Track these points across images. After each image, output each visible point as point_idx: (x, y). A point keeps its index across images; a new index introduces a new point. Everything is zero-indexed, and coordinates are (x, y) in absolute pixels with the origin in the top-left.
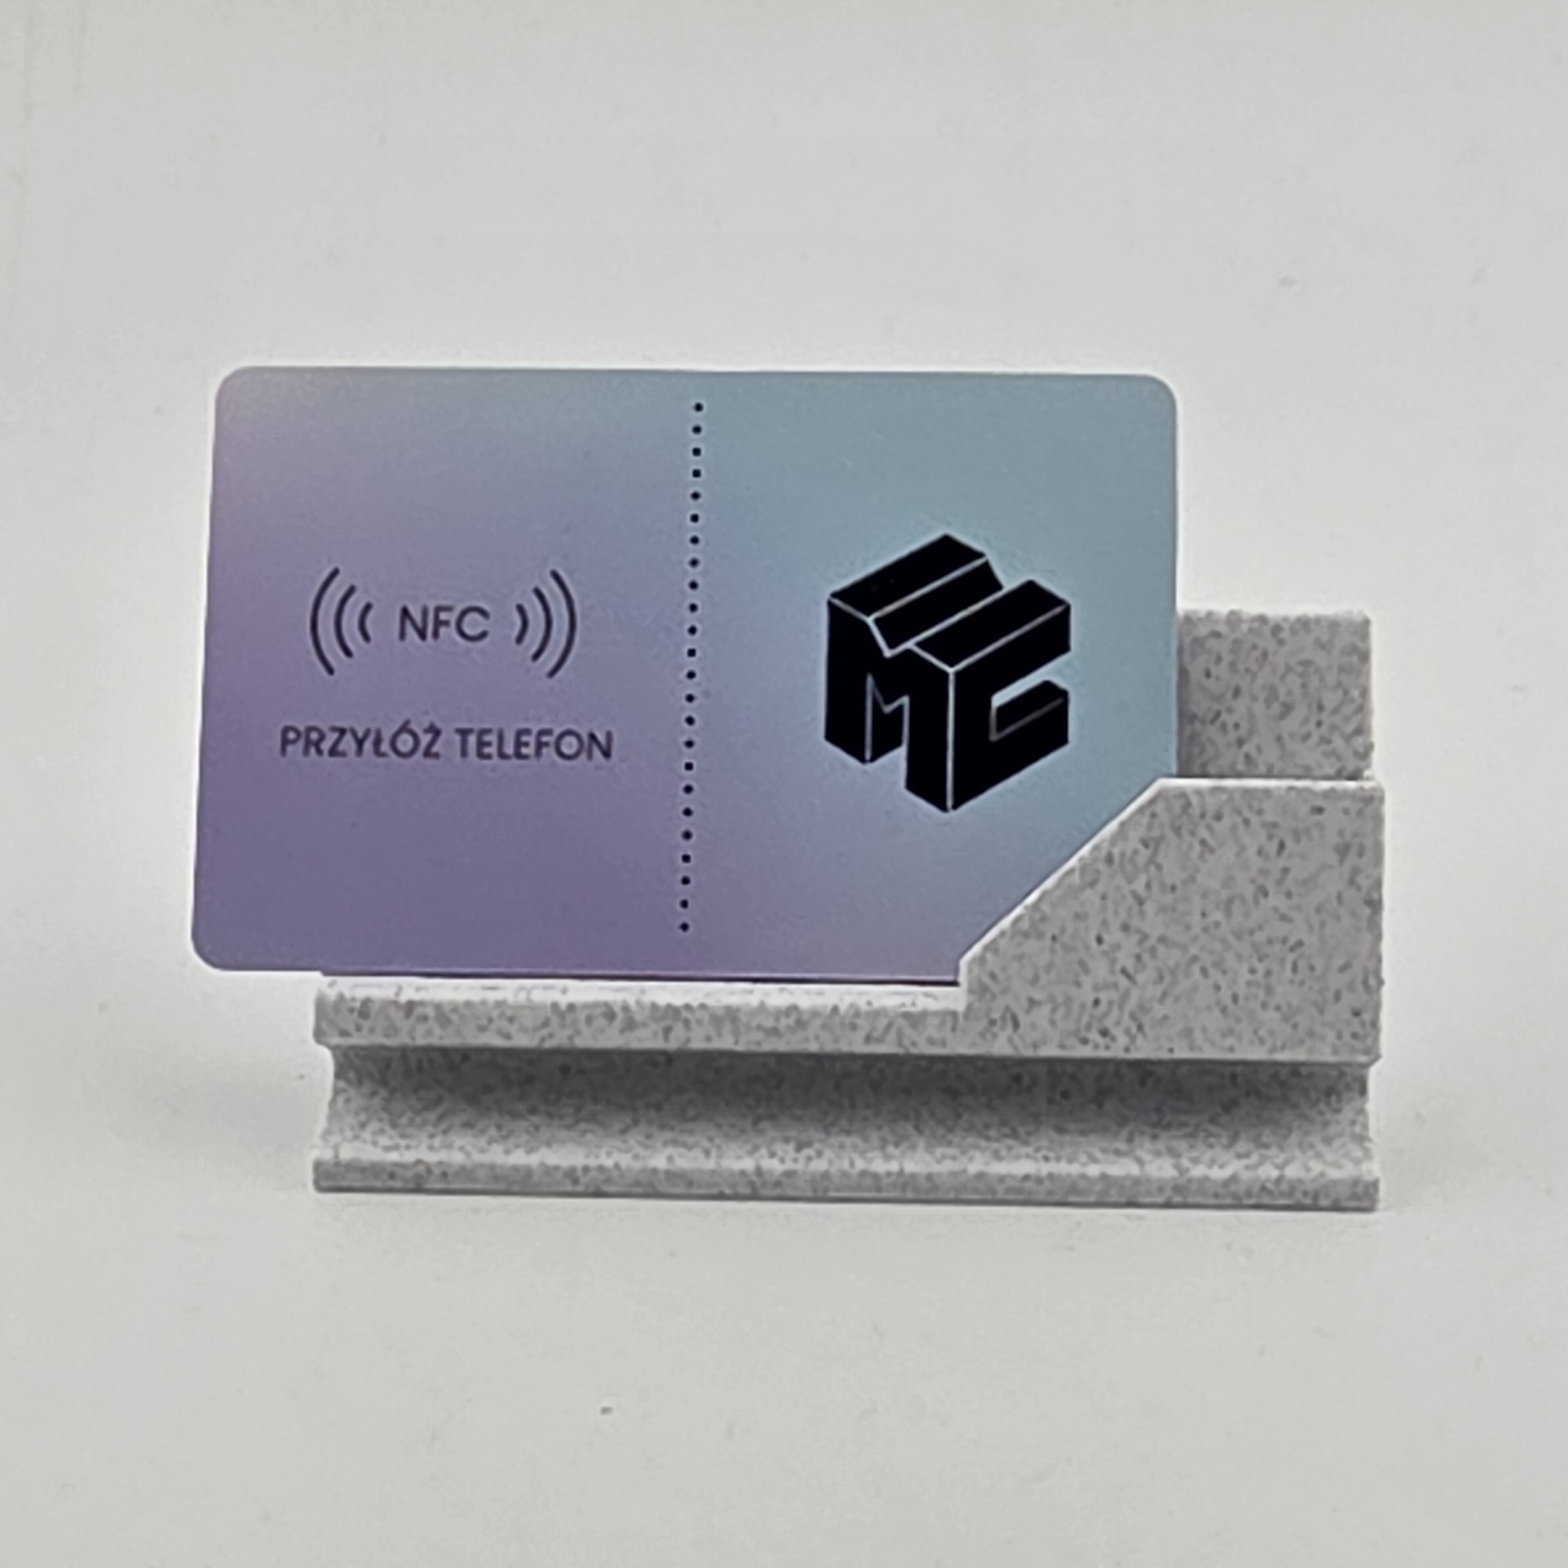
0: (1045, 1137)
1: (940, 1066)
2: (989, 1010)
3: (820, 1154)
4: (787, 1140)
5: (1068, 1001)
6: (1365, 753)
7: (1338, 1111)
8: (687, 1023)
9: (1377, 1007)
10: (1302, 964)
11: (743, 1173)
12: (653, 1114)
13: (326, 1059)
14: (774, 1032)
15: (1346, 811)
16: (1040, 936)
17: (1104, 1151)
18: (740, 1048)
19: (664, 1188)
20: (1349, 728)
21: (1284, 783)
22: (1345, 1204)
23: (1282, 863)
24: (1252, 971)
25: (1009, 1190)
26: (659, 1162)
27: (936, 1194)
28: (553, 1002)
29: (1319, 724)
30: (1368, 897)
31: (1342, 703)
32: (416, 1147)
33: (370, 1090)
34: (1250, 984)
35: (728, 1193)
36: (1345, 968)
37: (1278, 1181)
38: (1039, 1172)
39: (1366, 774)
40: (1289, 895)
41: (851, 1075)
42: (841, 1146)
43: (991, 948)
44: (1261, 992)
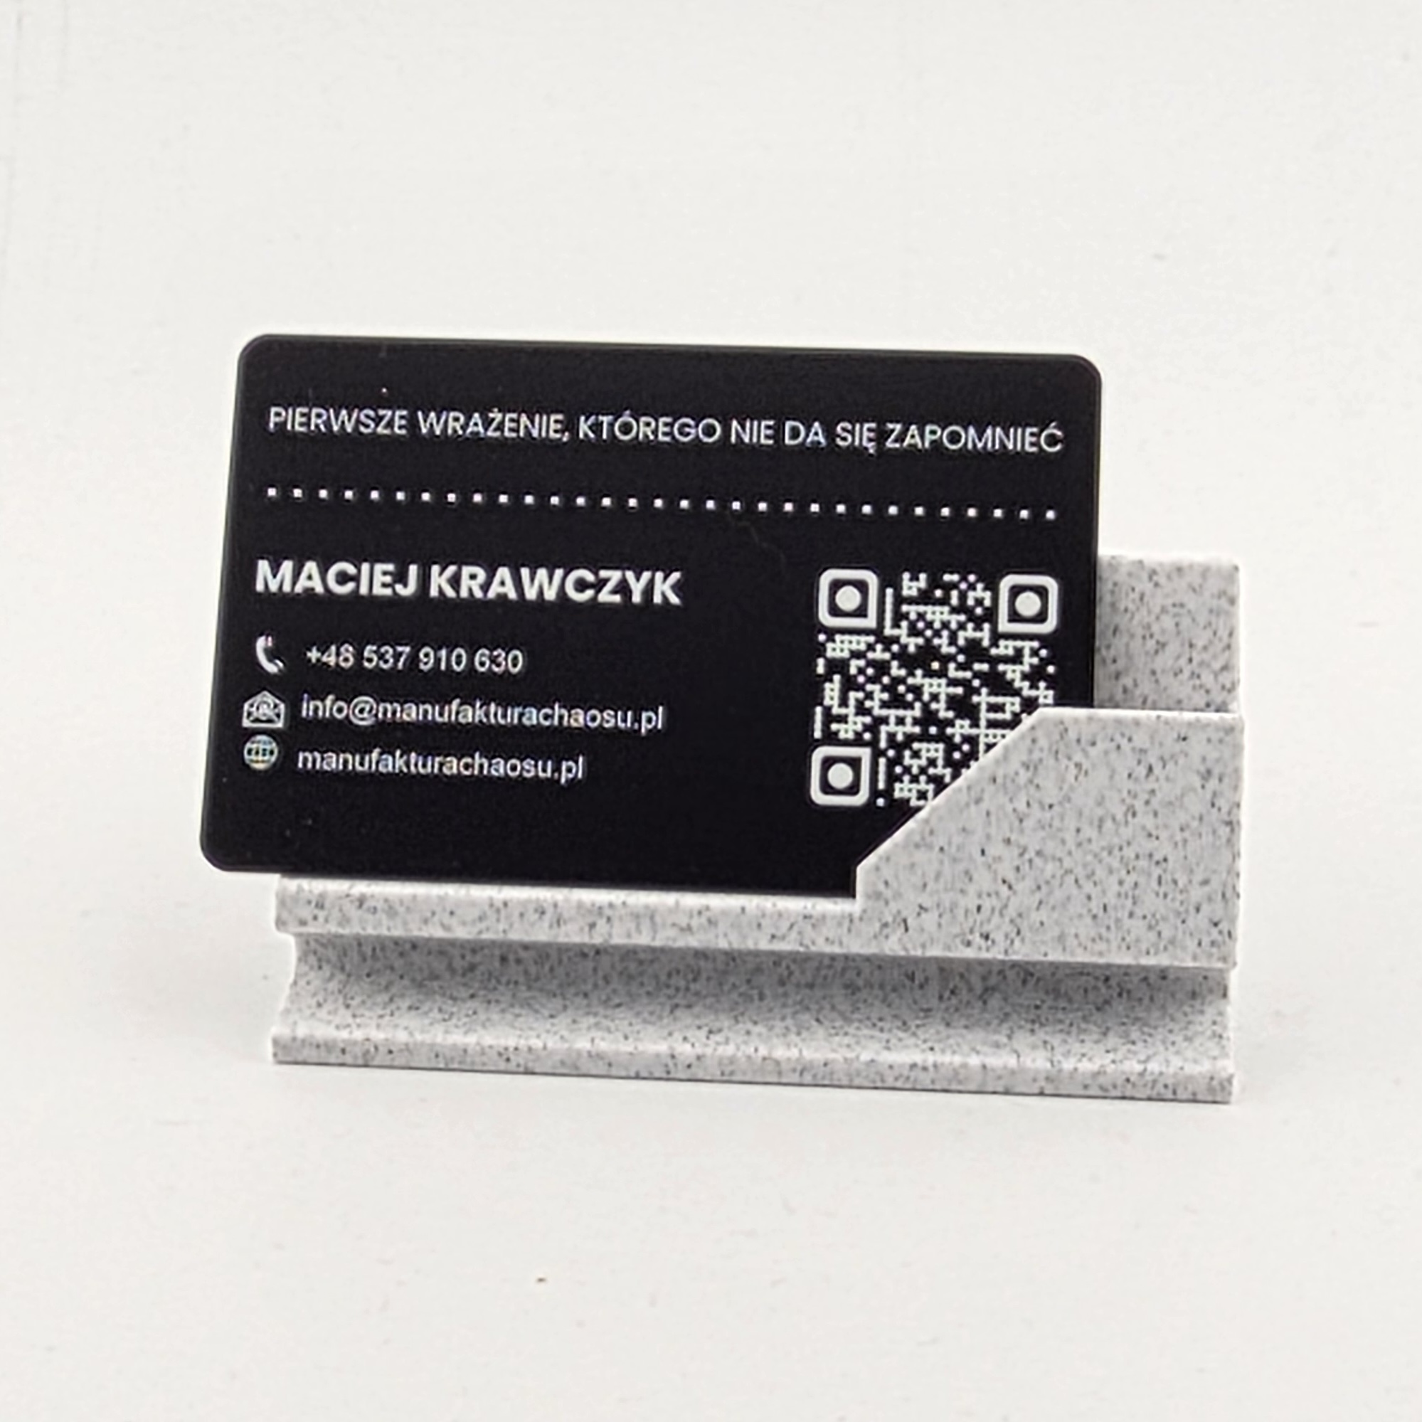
0: (933, 1030)
1: (841, 964)
2: (882, 915)
3: (727, 1041)
4: (700, 1027)
5: (954, 906)
6: (1231, 689)
7: (1202, 1012)
8: (609, 919)
9: (1233, 920)
10: (1167, 878)
11: (658, 1055)
12: (580, 1000)
13: (289, 943)
14: (687, 929)
15: (1209, 740)
16: (930, 847)
17: (984, 1042)
18: (658, 943)
19: (586, 1066)
20: (1217, 665)
21: (1154, 714)
22: (1200, 1097)
23: (1151, 784)
24: (1121, 883)
25: (897, 1077)
26: (583, 1044)
27: (831, 1079)
28: (491, 899)
29: (1190, 660)
30: (1227, 818)
31: (1211, 642)
32: (366, 1026)
33: (328, 974)
34: (1119, 895)
35: (644, 1074)
36: (1205, 882)
37: (1142, 1074)
38: (925, 1061)
39: (1233, 706)
40: (1156, 814)
41: (761, 970)
42: (748, 1033)
43: (884, 857)
44: (1128, 903)
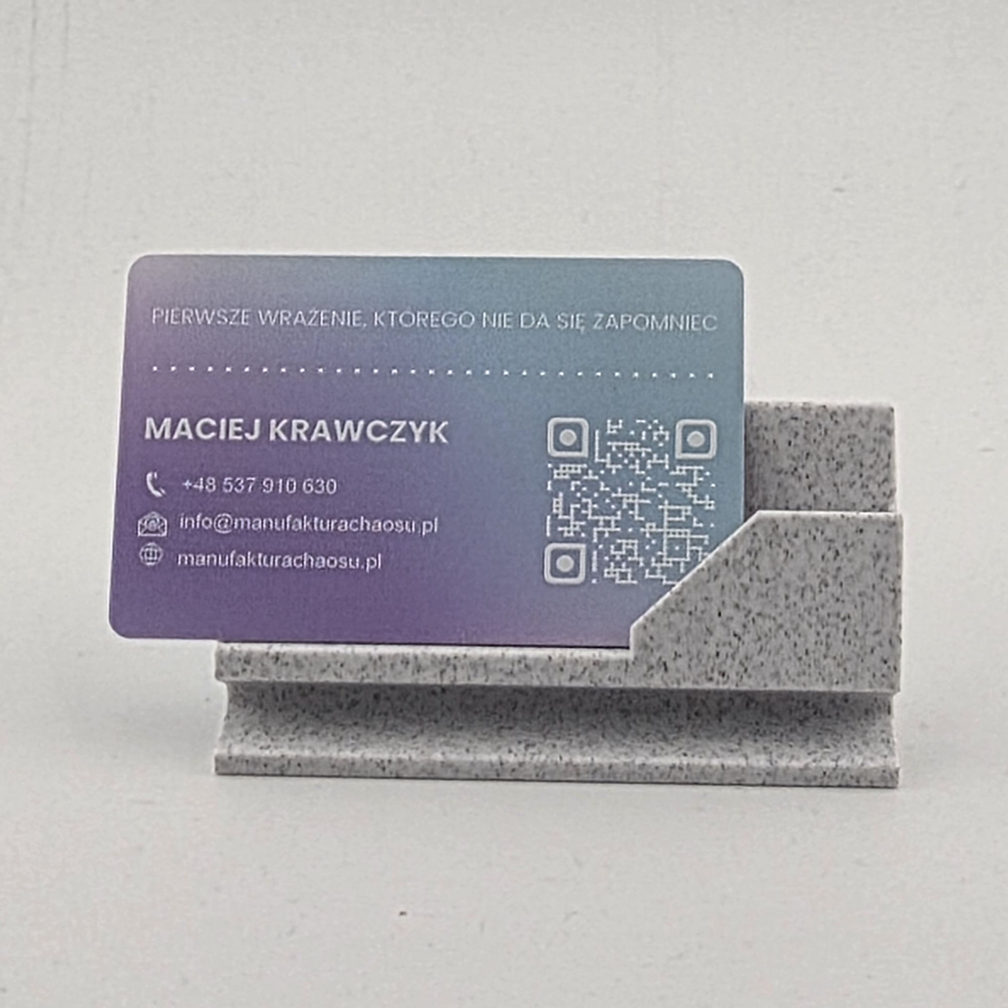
0: (685, 741)
1: (617, 695)
2: (649, 660)
3: (540, 753)
4: (519, 742)
5: (699, 653)
6: (890, 495)
7: (873, 724)
8: (455, 668)
9: (898, 657)
10: (850, 631)
11: (491, 763)
12: (432, 725)
13: (222, 689)
14: (510, 673)
15: (878, 532)
16: (682, 611)
17: (723, 749)
18: (489, 683)
19: (439, 771)
20: (880, 478)
21: (838, 514)
22: (876, 784)
23: (838, 564)
24: (818, 634)
25: (661, 776)
26: (438, 757)
27: (615, 777)
28: (369, 654)
29: (861, 476)
30: (892, 587)
31: (875, 462)
32: (281, 747)
33: (251, 710)
34: (816, 643)
35: (481, 776)
36: (877, 632)
37: (834, 769)
38: (681, 763)
39: (891, 507)
40: (841, 584)
41: (560, 701)
42: (554, 746)
43: (650, 619)
44: (823, 648)
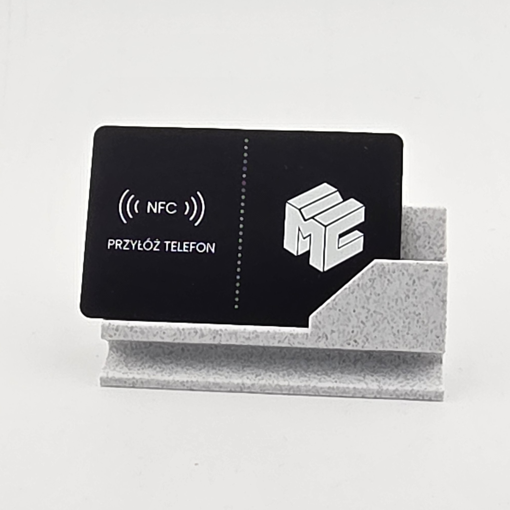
0: (337, 375)
1: (303, 352)
2: (318, 333)
3: (263, 379)
4: (253, 374)
5: (344, 330)
6: (444, 253)
7: (433, 369)
8: (221, 335)
9: (444, 336)
10: (420, 320)
11: (238, 384)
12: (210, 364)
13: (106, 344)
14: (248, 339)
15: (435, 271)
16: (335, 309)
17: (355, 379)
18: (238, 343)
19: (211, 387)
20: (439, 244)
21: (416, 262)
22: (433, 399)
23: (415, 287)
24: (404, 322)
25: (323, 392)
26: (211, 379)
27: (300, 393)
28: (178, 327)
29: (429, 243)
30: (442, 299)
31: (436, 236)
32: (133, 373)
33: (120, 354)
34: (403, 327)
35: (233, 390)
36: (434, 322)
37: (411, 391)
38: (334, 386)
39: (444, 259)
40: (416, 298)
41: (274, 353)
42: (270, 376)
43: (319, 313)
44: (407, 329)
